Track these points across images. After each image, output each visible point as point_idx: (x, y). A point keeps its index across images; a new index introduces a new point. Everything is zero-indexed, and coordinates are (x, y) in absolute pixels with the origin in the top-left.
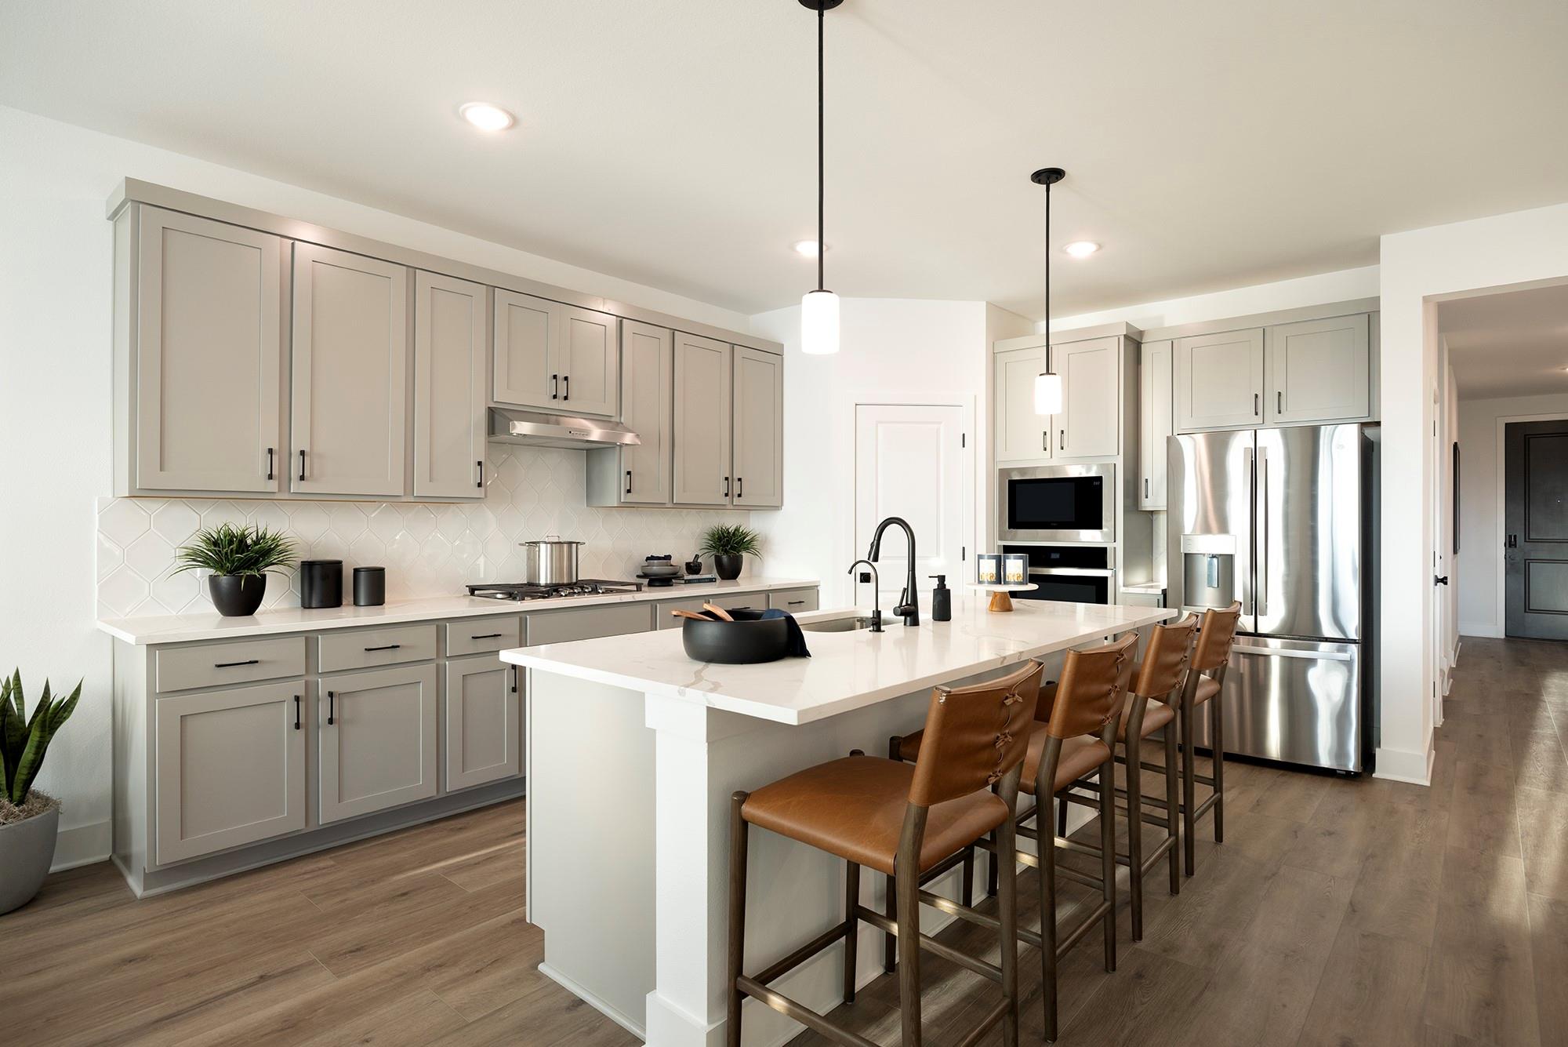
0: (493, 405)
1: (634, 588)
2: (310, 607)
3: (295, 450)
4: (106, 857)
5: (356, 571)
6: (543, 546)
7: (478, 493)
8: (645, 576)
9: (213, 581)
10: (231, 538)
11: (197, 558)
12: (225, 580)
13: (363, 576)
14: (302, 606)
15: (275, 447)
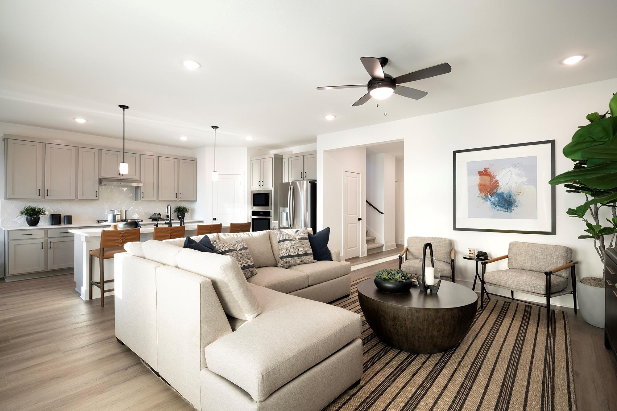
0: (101, 177)
1: (141, 221)
2: (53, 224)
3: (46, 189)
4: (3, 277)
5: (64, 216)
6: (116, 211)
7: (96, 198)
8: (151, 218)
9: (27, 218)
10: (31, 208)
11: (23, 213)
12: (29, 218)
13: (66, 217)
14: (51, 224)
15: (41, 189)
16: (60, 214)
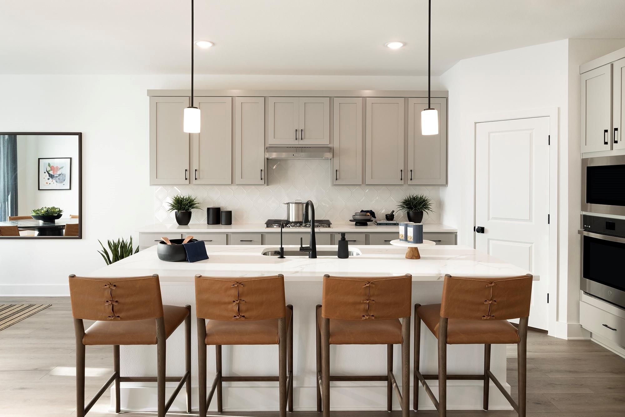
0: (268, 146)
2: (210, 224)
7: (261, 182)
9: (176, 213)
13: (223, 214)
14: (207, 223)
16: (220, 208)
